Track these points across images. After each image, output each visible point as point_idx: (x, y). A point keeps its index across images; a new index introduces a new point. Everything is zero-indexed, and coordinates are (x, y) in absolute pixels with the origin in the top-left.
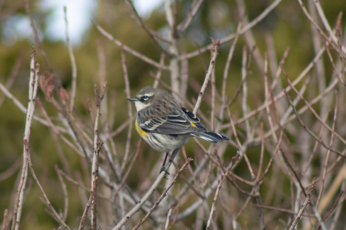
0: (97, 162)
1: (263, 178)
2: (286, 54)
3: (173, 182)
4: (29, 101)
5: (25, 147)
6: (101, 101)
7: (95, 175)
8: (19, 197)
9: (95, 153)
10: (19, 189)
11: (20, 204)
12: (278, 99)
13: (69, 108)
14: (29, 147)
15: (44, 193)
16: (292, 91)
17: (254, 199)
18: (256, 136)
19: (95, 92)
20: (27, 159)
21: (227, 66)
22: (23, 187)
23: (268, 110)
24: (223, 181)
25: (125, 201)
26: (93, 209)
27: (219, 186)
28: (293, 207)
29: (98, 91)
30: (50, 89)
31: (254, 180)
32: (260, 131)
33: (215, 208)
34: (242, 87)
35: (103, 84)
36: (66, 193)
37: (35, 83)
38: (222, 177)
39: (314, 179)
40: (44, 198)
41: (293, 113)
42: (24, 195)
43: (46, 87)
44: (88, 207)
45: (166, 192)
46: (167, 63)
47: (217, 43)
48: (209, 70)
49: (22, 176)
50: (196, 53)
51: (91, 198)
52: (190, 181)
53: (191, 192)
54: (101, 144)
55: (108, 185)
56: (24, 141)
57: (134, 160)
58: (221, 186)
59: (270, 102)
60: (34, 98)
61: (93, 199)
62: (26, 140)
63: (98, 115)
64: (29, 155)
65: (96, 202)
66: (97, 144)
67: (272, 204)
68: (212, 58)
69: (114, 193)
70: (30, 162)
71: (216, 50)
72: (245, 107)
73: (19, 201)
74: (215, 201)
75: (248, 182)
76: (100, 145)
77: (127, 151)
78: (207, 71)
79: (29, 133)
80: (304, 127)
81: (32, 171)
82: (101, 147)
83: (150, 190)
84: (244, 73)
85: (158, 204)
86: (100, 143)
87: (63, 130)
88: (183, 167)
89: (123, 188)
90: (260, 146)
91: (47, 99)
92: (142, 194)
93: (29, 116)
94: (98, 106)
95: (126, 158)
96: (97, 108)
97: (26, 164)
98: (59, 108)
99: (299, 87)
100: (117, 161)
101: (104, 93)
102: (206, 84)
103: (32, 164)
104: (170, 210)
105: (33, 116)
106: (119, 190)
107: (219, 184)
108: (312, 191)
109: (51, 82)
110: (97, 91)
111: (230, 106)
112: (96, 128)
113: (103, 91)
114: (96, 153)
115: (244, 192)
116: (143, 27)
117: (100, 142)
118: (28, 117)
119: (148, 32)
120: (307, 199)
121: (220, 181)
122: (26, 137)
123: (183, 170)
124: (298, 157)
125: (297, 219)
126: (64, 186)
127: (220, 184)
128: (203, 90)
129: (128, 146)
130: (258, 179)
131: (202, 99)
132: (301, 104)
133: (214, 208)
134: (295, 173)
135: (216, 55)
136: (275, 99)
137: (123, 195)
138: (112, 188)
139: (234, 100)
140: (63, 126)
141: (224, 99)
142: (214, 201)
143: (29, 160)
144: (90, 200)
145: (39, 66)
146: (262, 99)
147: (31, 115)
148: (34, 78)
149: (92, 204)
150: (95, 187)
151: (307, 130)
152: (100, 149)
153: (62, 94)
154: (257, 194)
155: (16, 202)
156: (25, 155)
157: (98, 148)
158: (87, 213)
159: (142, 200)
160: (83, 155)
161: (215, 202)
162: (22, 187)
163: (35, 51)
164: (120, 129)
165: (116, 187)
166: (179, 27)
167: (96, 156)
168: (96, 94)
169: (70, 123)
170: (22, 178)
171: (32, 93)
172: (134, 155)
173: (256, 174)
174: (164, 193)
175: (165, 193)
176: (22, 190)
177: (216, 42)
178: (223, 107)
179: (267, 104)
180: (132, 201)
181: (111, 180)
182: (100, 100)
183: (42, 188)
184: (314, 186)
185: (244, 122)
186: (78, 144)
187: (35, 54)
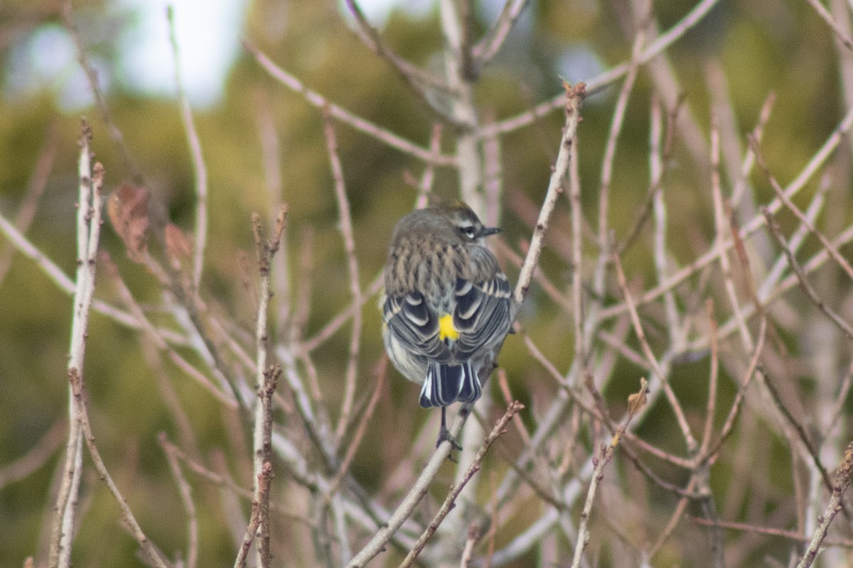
0: (266, 422)
1: (718, 448)
2: (765, 114)
3: (472, 468)
4: (80, 263)
5: (74, 390)
6: (272, 256)
7: (263, 458)
8: (61, 526)
9: (260, 399)
10: (59, 503)
11: (65, 542)
12: (751, 234)
13: (191, 277)
14: (83, 388)
15: (128, 509)
16: (784, 210)
17: (696, 506)
18: (693, 335)
19: (256, 234)
20: (80, 421)
21: (611, 149)
22: (72, 498)
23: (725, 264)
24: (608, 461)
25: (349, 521)
26: (260, 551)
27: (596, 474)
28: (800, 521)
29: (263, 232)
30: (137, 229)
31: (694, 453)
32: (704, 322)
33: (588, 533)
34: (650, 206)
35: (277, 213)
36: (190, 507)
37: (93, 216)
38: (604, 451)
39: (850, 446)
40: (130, 525)
41: (788, 272)
42: (74, 518)
43: (127, 224)
44: (248, 545)
45: (456, 495)
46: (449, 148)
47: (577, 90)
48: (558, 164)
49: (68, 466)
50: (525, 119)
51: (253, 521)
52: (522, 462)
53: (526, 491)
54: (275, 373)
55: (301, 482)
56: (70, 374)
57: (370, 411)
58: (601, 475)
59: (730, 243)
60: (91, 257)
61: (261, 522)
62: (74, 371)
63: (265, 296)
64: (84, 409)
65: (268, 531)
66: (266, 375)
67: (742, 516)
68: (566, 133)
69: (320, 503)
70: (86, 428)
71: (575, 110)
72: (661, 258)
73: (61, 535)
74: (588, 515)
75: (678, 461)
76: (273, 377)
77: (350, 387)
78: (552, 168)
79: (82, 351)
80: (821, 306)
81: (94, 452)
82: (276, 382)
83: (412, 491)
84: (656, 166)
85: (434, 528)
86: (273, 371)
87: (177, 338)
88: (497, 428)
89: (343, 489)
90: (705, 362)
91: (129, 254)
92: (392, 501)
93: (81, 306)
94: (265, 271)
95: (347, 407)
96: (263, 276)
97: (77, 433)
98: (164, 278)
99: (803, 200)
100: (323, 415)
101: (280, 235)
102: (552, 202)
103: (93, 433)
104: (469, 544)
105: (91, 304)
106: (332, 494)
107: (595, 469)
108: (847, 480)
109: (140, 210)
110: (259, 232)
111: (622, 256)
112: (261, 332)
113: (277, 231)
114: (262, 397)
115: (669, 486)
116: (380, 53)
117: (272, 367)
118: (76, 308)
120: (834, 501)
121: (597, 461)
122: (75, 360)
123: (499, 436)
124: (807, 386)
125: (809, 557)
126: (185, 489)
127: (599, 468)
128: (543, 218)
129: (352, 374)
130: (704, 450)
131: (543, 241)
132: (811, 246)
133: (585, 533)
134: (800, 429)
135: (576, 125)
136: (743, 233)
137: (345, 508)
138: (313, 489)
139: (632, 241)
140: (176, 327)
141: (603, 239)
142: (584, 516)
143: (85, 424)
144: (252, 525)
145: (102, 170)
146: (709, 233)
147: (86, 303)
148: (90, 202)
149: (258, 535)
150: (265, 490)
151: (827, 315)
152: (274, 386)
153: (169, 241)
154: (705, 491)
155: (55, 536)
156: (75, 411)
157: (269, 385)
158: (246, 560)
159: (393, 521)
160: (233, 403)
161: (587, 518)
162: (67, 496)
163: (89, 130)
164: (329, 331)
165: (325, 485)
166: (477, 51)
167: (264, 407)
168: (258, 239)
169: (194, 318)
170: (67, 473)
171: (87, 244)
172: (369, 398)
173: (698, 437)
174: (448, 499)
175: (453, 500)
176: (69, 506)
177: (575, 89)
178: (603, 259)
179: (721, 247)
180: (368, 523)
181: (311, 467)
182: (269, 254)
183: (123, 496)
184: (851, 467)
185: (660, 299)
186: (218, 374)
187: (91, 138)
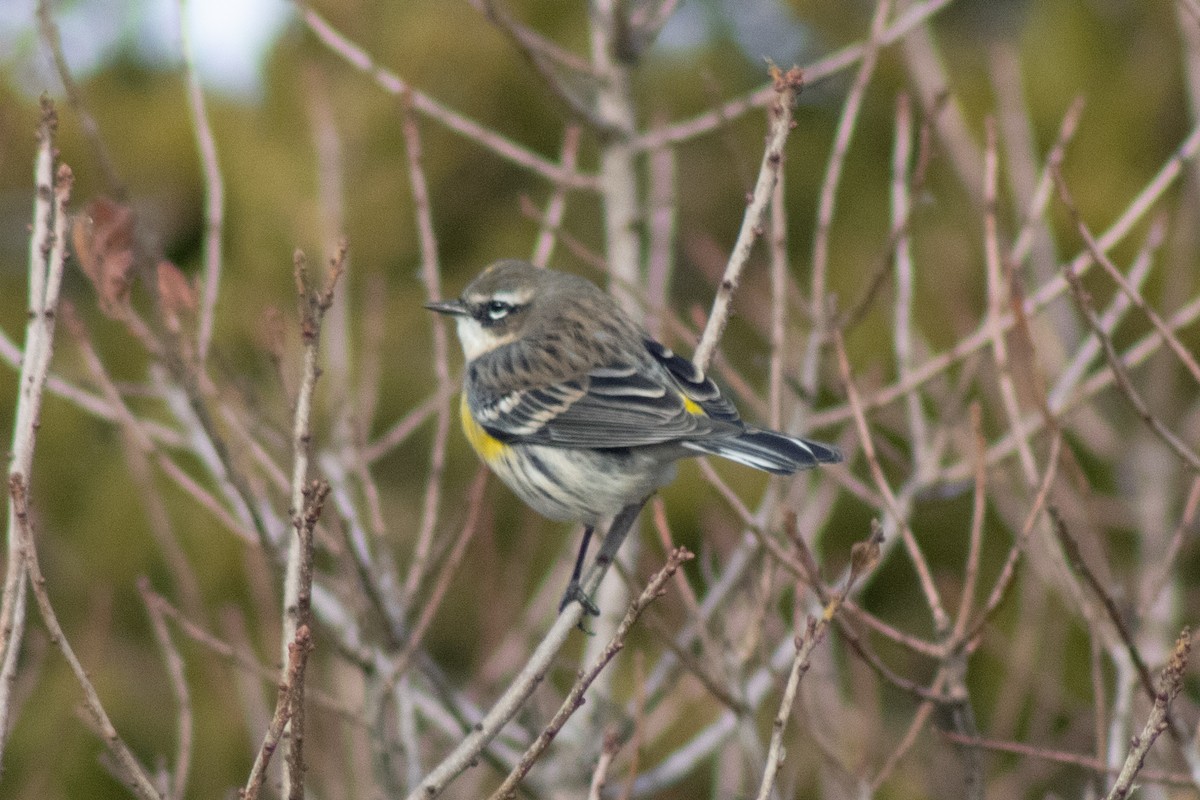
1: (981, 630)
2: (1069, 127)
3: (611, 645)
4: (32, 315)
5: (16, 507)
6: (322, 316)
7: (297, 620)
9: (295, 530)
12: (1042, 308)
13: (194, 344)
14: (30, 503)
15: (91, 689)
16: (1096, 271)
17: (946, 714)
18: (949, 458)
19: (299, 281)
20: (23, 554)
21: (834, 171)
22: (9, 671)
23: (1000, 351)
24: (817, 642)
25: (421, 721)
26: (288, 759)
27: (799, 661)
28: (1101, 743)
29: (310, 278)
30: (115, 268)
31: (946, 634)
32: (967, 437)
33: (783, 750)
34: (890, 261)
35: (331, 249)
36: (181, 690)
37: (54, 245)
38: (813, 626)
39: (1184, 633)
40: (93, 712)
41: (1100, 362)
43: (100, 260)
44: (270, 750)
45: (586, 686)
46: (589, 162)
47: (791, 80)
48: (757, 191)
49: (4, 622)
50: (706, 122)
51: (280, 713)
52: (684, 641)
53: (692, 687)
54: (321, 492)
55: (351, 658)
56: (11, 482)
57: (457, 554)
58: (806, 663)
59: (1009, 321)
60: (48, 307)
61: (290, 715)
62: (17, 478)
63: (309, 375)
64: (30, 535)
65: (302, 731)
66: (306, 494)
68: (772, 142)
69: (378, 690)
70: (32, 565)
71: (786, 110)
72: (904, 341)
74: (785, 723)
75: (920, 645)
76: (317, 498)
77: (430, 518)
78: (750, 195)
79: (31, 449)
80: (1148, 420)
81: (44, 601)
82: (322, 505)
83: (521, 677)
84: (901, 202)
85: (552, 735)
86: (316, 489)
87: (170, 436)
88: (651, 587)
89: (412, 671)
90: (968, 497)
91: (103, 305)
92: (489, 693)
93: (31, 379)
94: (312, 336)
95: (423, 548)
96: (307, 345)
97: (19, 572)
98: (154, 345)
99: (1123, 254)
100: (386, 559)
101: (335, 283)
102: (747, 247)
103: (43, 572)
104: (604, 761)
105: (45, 380)
106: (396, 677)
107: (798, 654)
108: (1176, 682)
109: (124, 239)
110: (304, 278)
111: (846, 333)
112: (300, 428)
113: (330, 278)
114: (299, 528)
115: (904, 683)
117: (316, 483)
118: (24, 383)
119: (509, 34)
120: (1156, 714)
121: (802, 642)
122: (20, 461)
123: (655, 599)
125: (1115, 796)
126: (175, 664)
127: (803, 652)
128: (732, 271)
129: (432, 499)
130: (959, 630)
131: (730, 307)
133: (779, 750)
134: (1109, 605)
135: (786, 132)
136: (1030, 306)
137: (414, 701)
138: (368, 670)
139: (862, 313)
140: (170, 419)
141: (818, 308)
142: (779, 724)
143: (31, 558)
144: (277, 719)
145: (70, 177)
146: (976, 305)
147: (39, 375)
148: (50, 224)
149: (286, 736)
150: (298, 668)
151: (1157, 433)
152: (319, 511)
153: (163, 288)
154: (958, 692)
156: (16, 539)
157: (310, 510)
158: (267, 771)
159: (489, 722)
160: (252, 536)
161: (784, 728)
163: (52, 115)
164: (400, 433)
165: (385, 665)
166: (637, 16)
167: (302, 542)
168: (300, 288)
169: (198, 405)
171: (43, 287)
172: (457, 536)
173: (951, 611)
174: (575, 690)
175: (581, 693)
176: (3, 680)
177: (787, 79)
178: (816, 339)
179: (994, 327)
180: (447, 724)
181: (367, 636)
182: (317, 312)
184: (1184, 663)
185: (901, 401)
187: (54, 128)
